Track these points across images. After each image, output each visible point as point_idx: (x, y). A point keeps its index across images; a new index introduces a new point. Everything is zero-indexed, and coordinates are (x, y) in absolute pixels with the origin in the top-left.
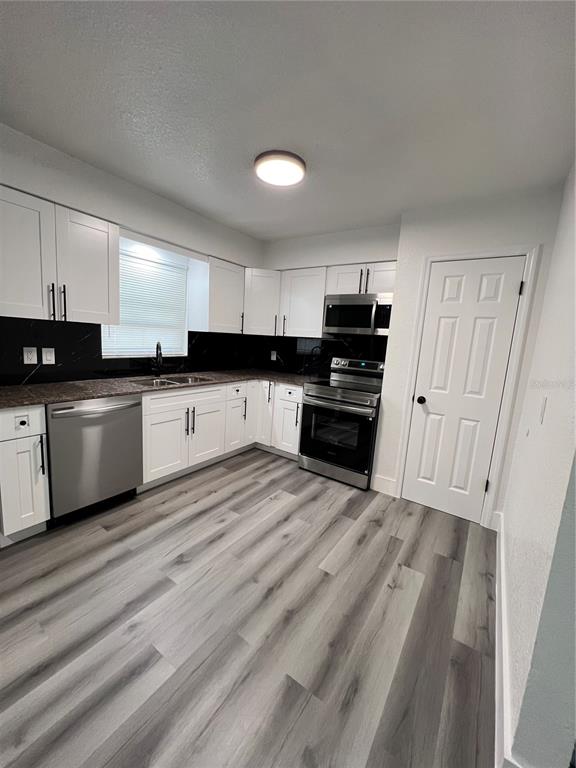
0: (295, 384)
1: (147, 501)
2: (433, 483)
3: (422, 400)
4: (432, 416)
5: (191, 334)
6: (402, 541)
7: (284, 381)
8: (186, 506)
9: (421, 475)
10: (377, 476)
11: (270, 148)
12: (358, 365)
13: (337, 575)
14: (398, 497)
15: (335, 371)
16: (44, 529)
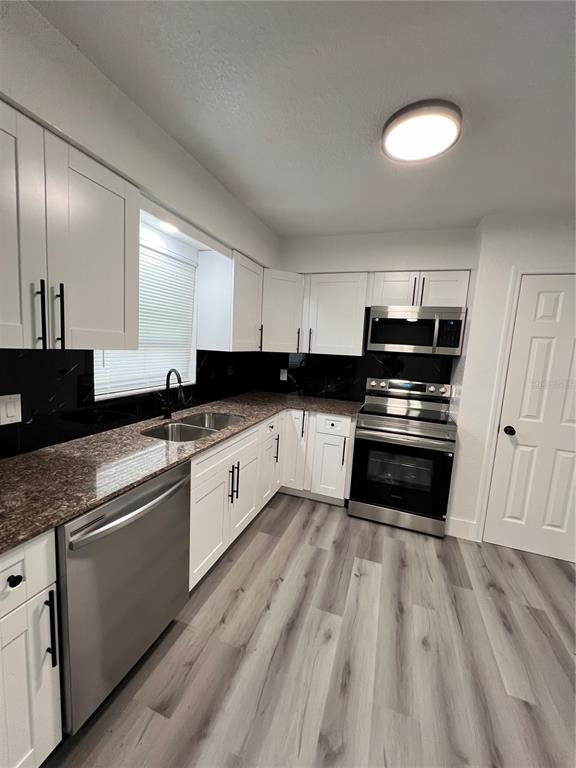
0: (341, 413)
2: (523, 523)
3: (510, 431)
4: (521, 448)
5: (201, 354)
7: (323, 411)
9: (508, 513)
11: (423, 97)
14: (479, 540)
15: (369, 393)
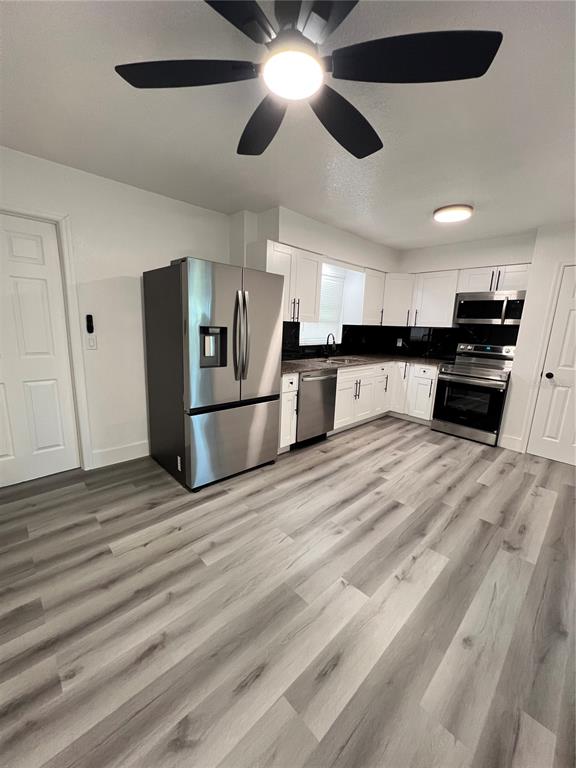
0: (430, 363)
1: (336, 441)
2: (557, 440)
3: (550, 376)
4: (559, 388)
5: (345, 327)
6: (535, 476)
7: (419, 363)
8: (363, 445)
9: (547, 434)
10: (504, 436)
12: (484, 349)
13: (492, 486)
14: (523, 452)
15: (460, 354)
16: (289, 449)
